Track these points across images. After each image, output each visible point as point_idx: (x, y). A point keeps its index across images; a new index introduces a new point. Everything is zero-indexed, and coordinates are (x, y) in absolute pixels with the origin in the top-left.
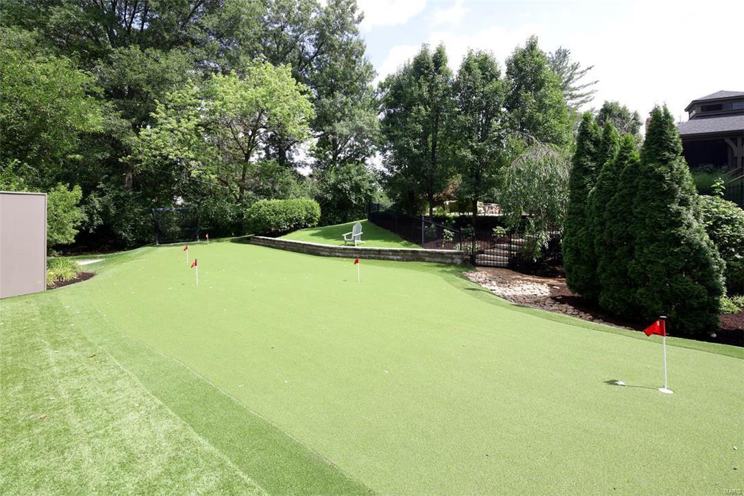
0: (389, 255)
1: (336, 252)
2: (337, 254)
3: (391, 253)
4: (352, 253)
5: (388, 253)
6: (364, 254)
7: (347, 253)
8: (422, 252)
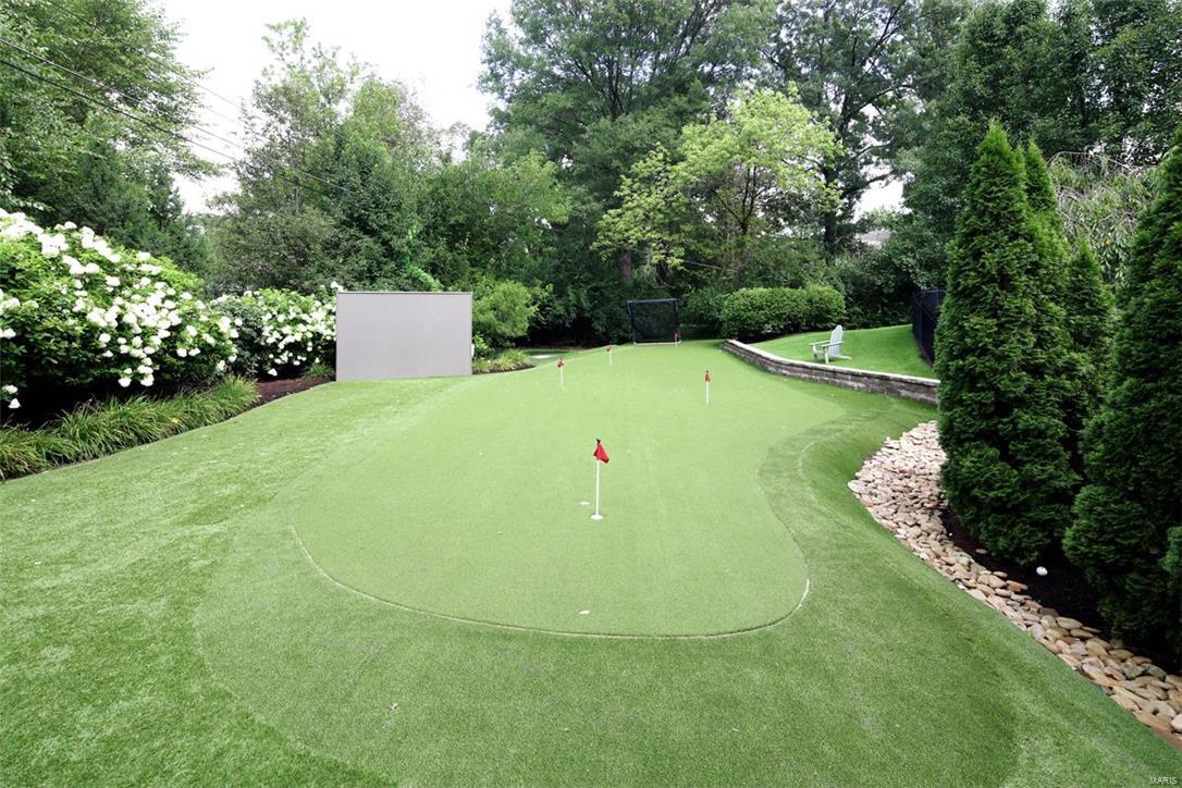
0: (847, 379)
1: (782, 369)
2: (784, 372)
3: (850, 377)
4: (800, 372)
5: (846, 376)
6: (816, 375)
7: (795, 371)
8: (896, 380)
